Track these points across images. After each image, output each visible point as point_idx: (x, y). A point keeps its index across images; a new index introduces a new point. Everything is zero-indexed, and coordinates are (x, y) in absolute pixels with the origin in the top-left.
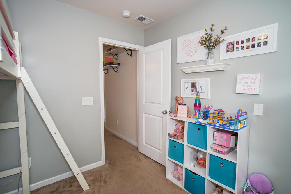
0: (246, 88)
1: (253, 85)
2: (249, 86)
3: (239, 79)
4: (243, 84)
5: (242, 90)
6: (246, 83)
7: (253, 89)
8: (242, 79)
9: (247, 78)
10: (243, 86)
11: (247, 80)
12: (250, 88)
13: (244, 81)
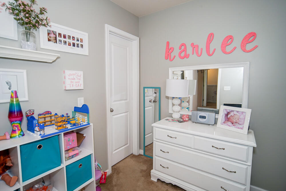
0: (74, 84)
1: (79, 81)
2: (77, 83)
3: (68, 75)
4: (72, 80)
5: (71, 87)
6: (74, 79)
7: (80, 85)
8: (70, 75)
9: (74, 74)
10: (71, 82)
11: (75, 77)
12: (78, 84)
13: (71, 77)
